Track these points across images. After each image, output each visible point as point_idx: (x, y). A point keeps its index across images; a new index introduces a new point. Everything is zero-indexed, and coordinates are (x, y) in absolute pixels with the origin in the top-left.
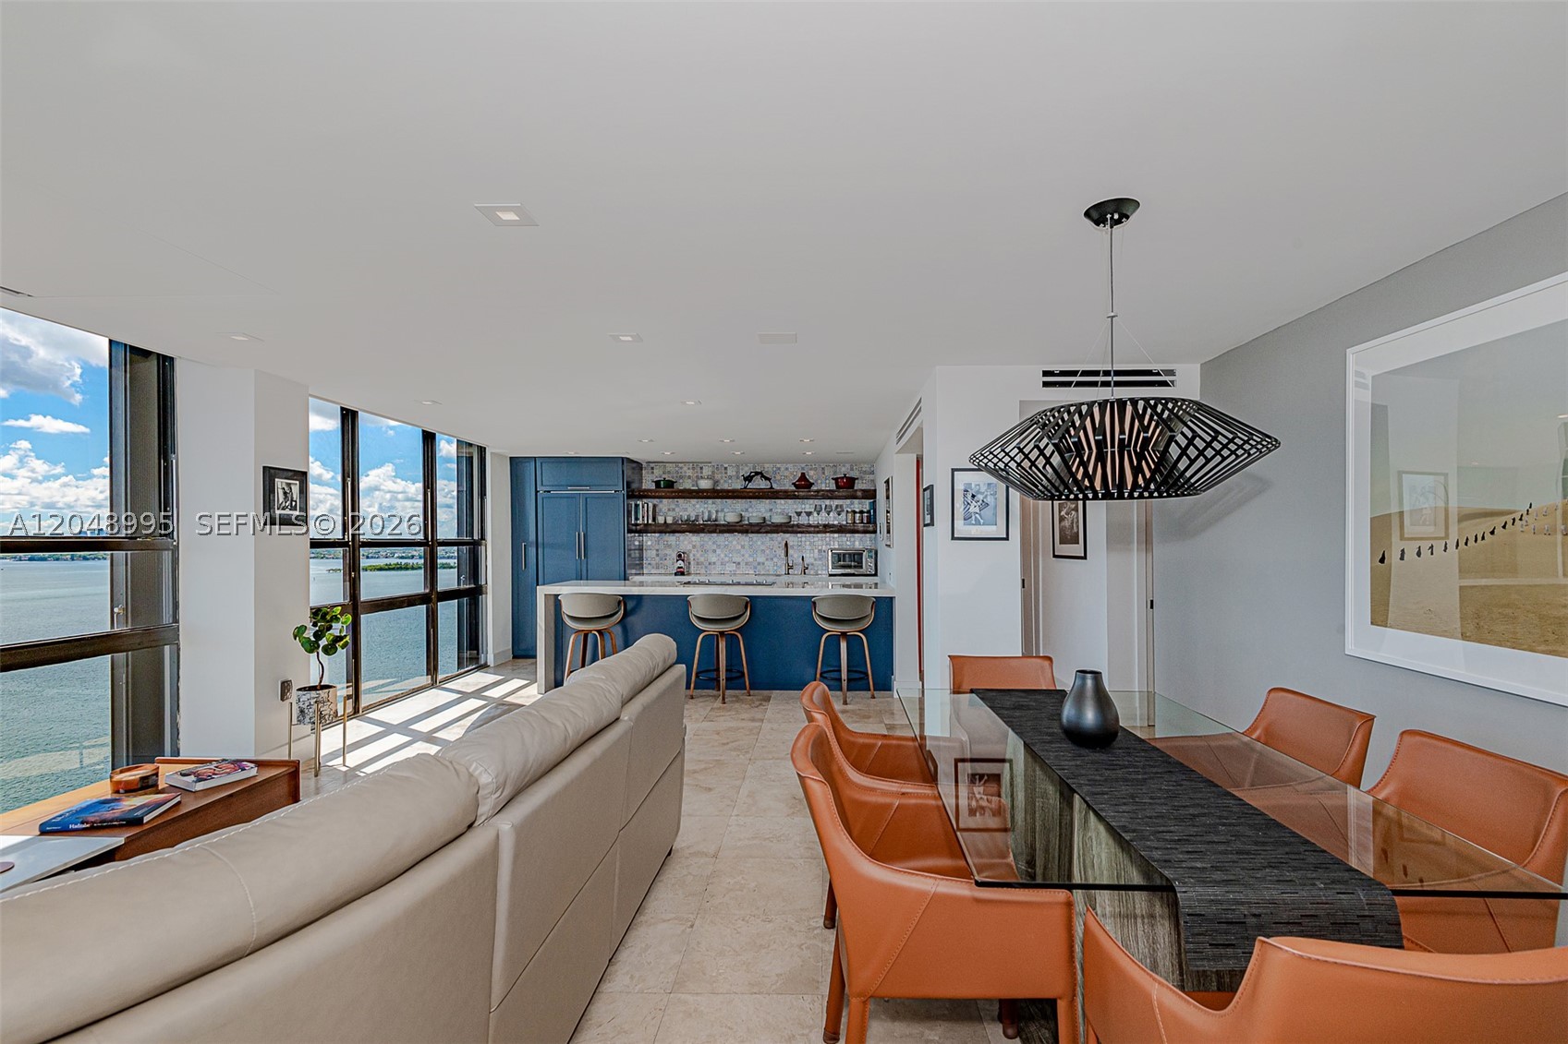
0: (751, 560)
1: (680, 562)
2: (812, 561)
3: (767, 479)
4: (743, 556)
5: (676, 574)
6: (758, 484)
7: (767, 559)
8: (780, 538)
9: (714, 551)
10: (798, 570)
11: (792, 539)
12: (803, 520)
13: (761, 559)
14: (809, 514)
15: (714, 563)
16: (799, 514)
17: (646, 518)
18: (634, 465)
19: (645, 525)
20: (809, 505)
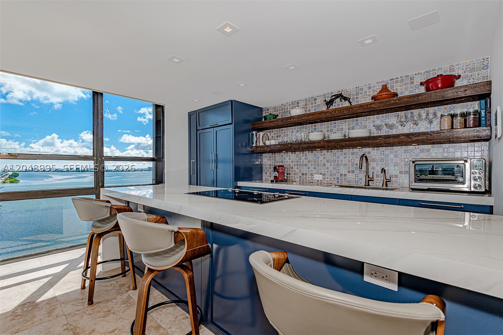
0: (335, 171)
1: (276, 173)
2: (394, 173)
3: (346, 99)
4: (328, 168)
5: (272, 181)
6: (339, 104)
7: (349, 172)
8: (359, 151)
9: (306, 165)
10: (378, 181)
11: (373, 153)
12: (384, 132)
13: (344, 171)
14: (391, 127)
15: (306, 174)
16: (378, 128)
17: (258, 143)
18: (258, 109)
19: (256, 147)
20: (392, 118)
